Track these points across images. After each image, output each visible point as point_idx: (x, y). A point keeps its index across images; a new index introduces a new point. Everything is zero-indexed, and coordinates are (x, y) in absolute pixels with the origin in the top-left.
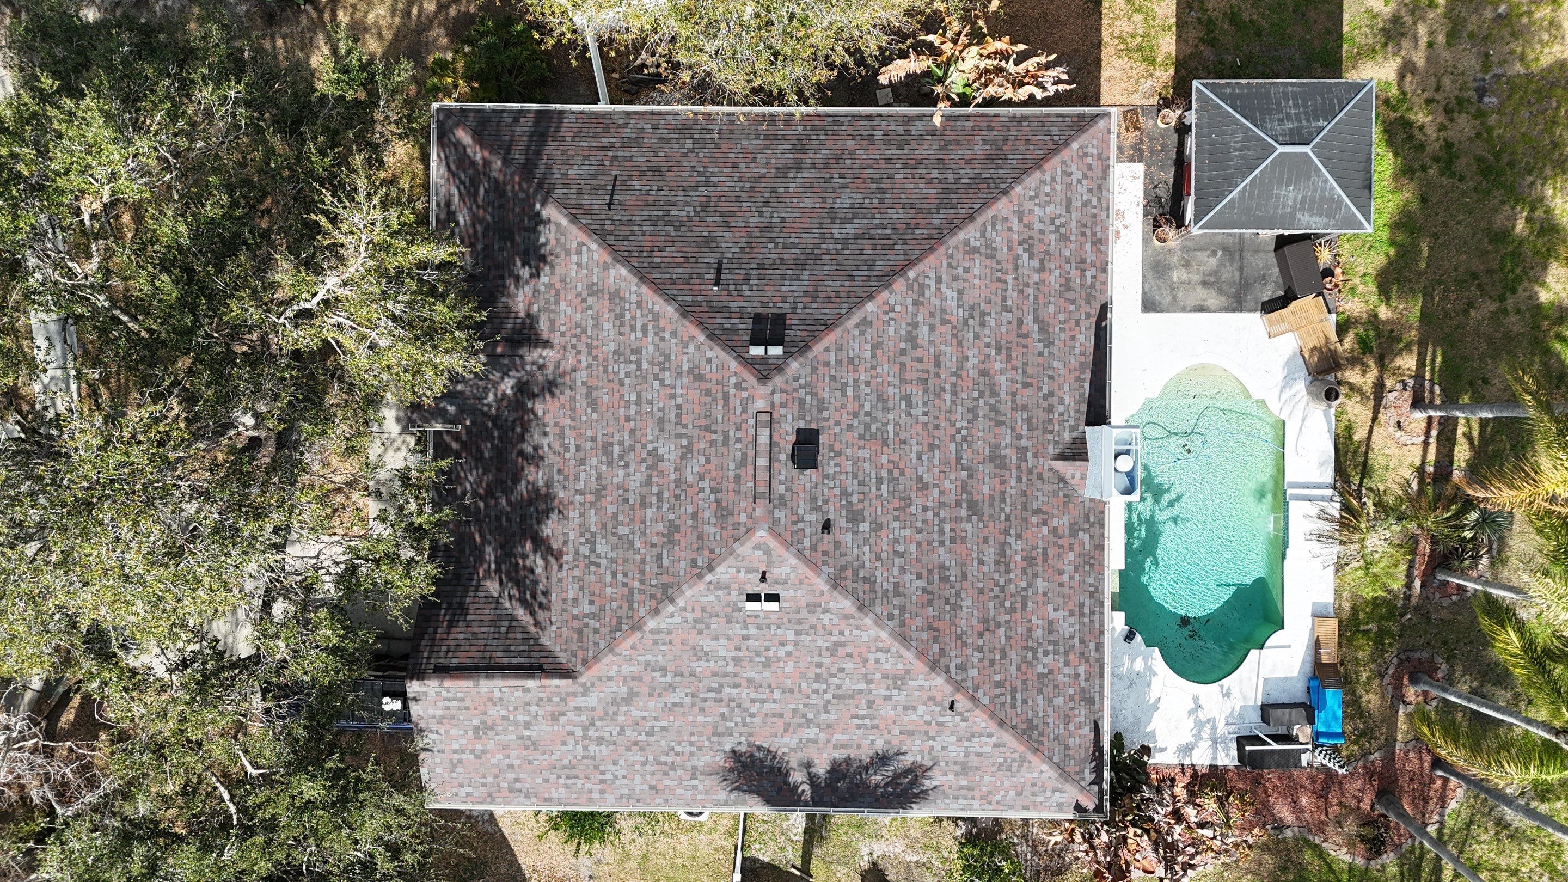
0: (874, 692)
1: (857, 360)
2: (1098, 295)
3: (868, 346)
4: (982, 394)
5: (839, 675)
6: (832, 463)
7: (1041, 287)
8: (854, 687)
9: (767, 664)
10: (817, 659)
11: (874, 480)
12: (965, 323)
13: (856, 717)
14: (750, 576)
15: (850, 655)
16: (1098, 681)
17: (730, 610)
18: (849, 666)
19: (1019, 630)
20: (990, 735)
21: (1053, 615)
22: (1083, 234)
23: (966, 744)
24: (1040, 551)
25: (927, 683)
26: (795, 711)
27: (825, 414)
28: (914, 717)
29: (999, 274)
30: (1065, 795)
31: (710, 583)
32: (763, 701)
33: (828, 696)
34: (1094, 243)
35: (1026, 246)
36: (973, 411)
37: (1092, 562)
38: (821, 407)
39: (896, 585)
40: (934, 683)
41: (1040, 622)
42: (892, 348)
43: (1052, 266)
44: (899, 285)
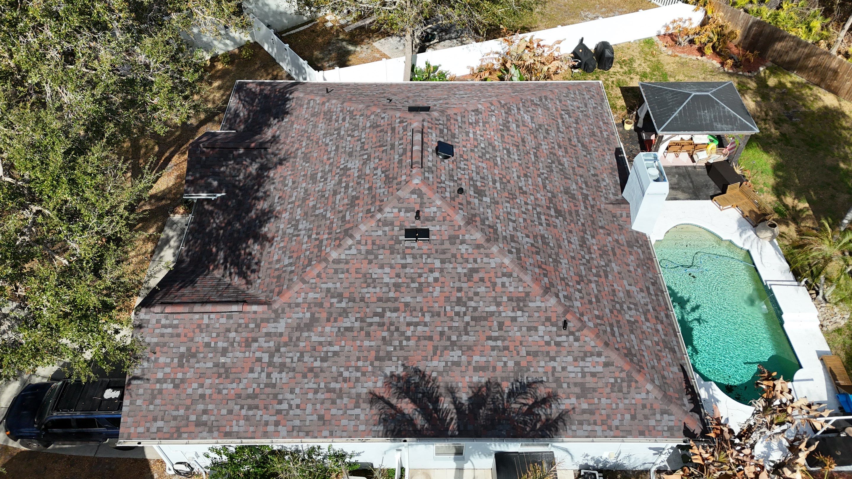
0: (503, 314)
5: (476, 298)
8: (487, 309)
9: (419, 290)
10: (457, 284)
13: (489, 338)
14: (408, 215)
15: (482, 280)
17: (392, 242)
18: (482, 290)
20: (599, 355)
23: (582, 364)
25: (543, 305)
26: (442, 333)
28: (536, 338)
30: (672, 418)
31: (379, 220)
32: (416, 324)
33: (467, 319)
40: (549, 305)
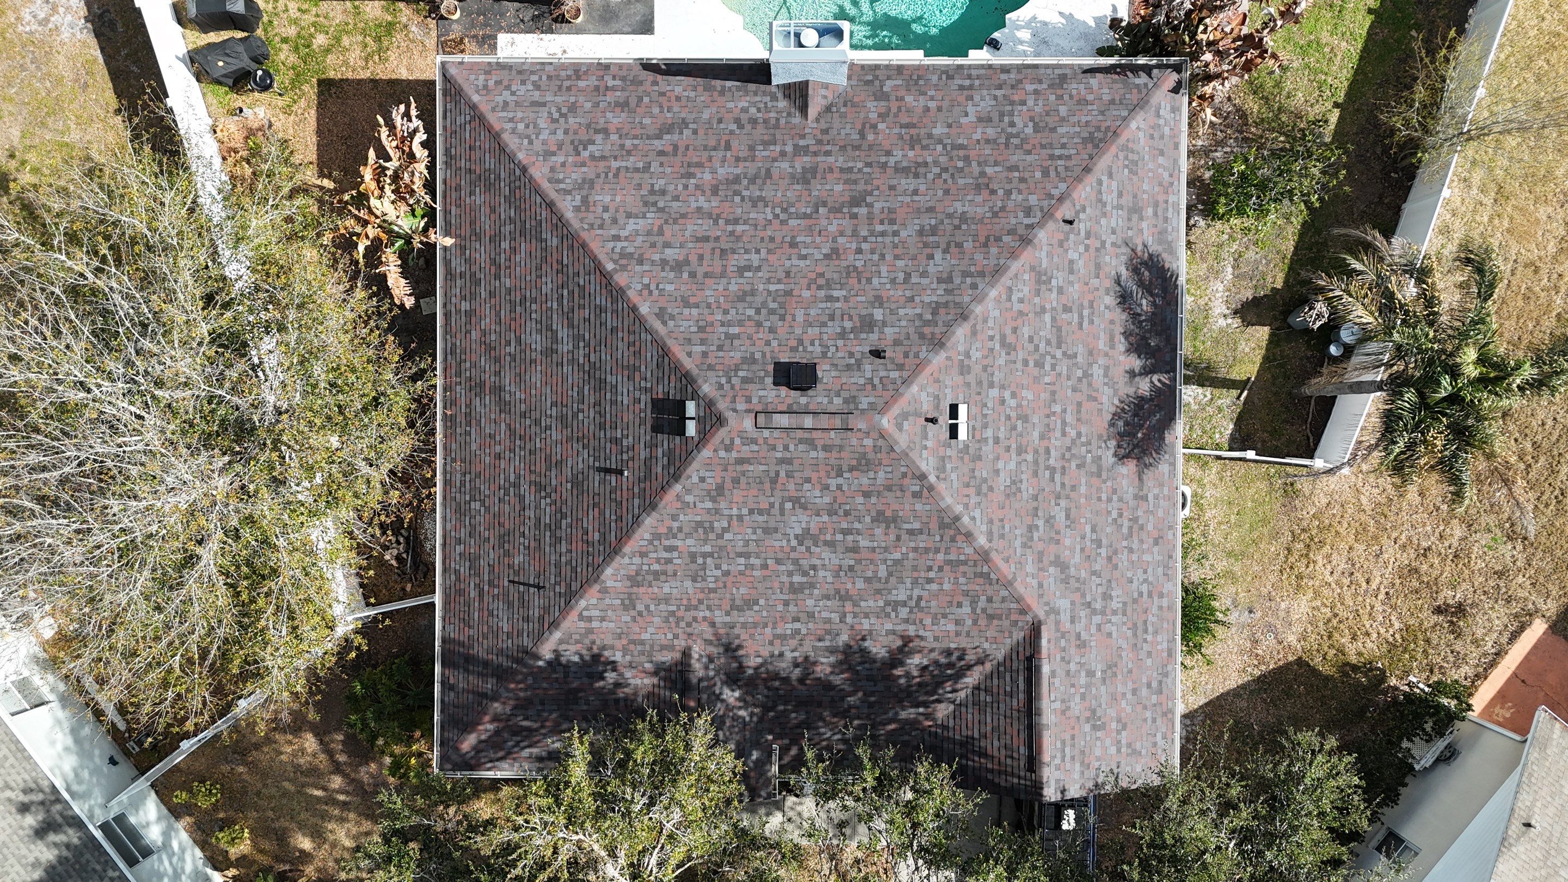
0: (1055, 304)
1: (701, 323)
2: (633, 73)
3: (686, 311)
4: (737, 193)
5: (1036, 341)
6: (810, 349)
7: (624, 132)
8: (1049, 326)
9: (1025, 418)
10: (1019, 365)
11: (829, 304)
12: (662, 210)
13: (1080, 325)
14: (930, 434)
15: (1015, 330)
16: (1042, 71)
17: (966, 457)
18: (1026, 331)
19: (987, 152)
20: (1100, 183)
21: (972, 118)
22: (569, 89)
23: (1109, 208)
24: (903, 131)
25: (1045, 248)
26: (1074, 390)
27: (758, 356)
28: (1081, 263)
29: (610, 175)
30: (1163, 104)
31: (938, 477)
32: (1064, 423)
33: (1059, 354)
34: (579, 78)
35: (581, 148)
36: (754, 202)
37: (915, 77)
38: (751, 360)
39: (940, 280)
40: (1045, 241)
41: (979, 130)
42: (689, 287)
43: (602, 121)
44: (621, 279)
